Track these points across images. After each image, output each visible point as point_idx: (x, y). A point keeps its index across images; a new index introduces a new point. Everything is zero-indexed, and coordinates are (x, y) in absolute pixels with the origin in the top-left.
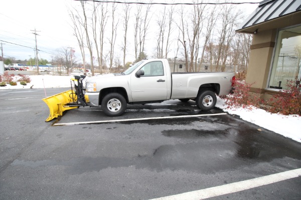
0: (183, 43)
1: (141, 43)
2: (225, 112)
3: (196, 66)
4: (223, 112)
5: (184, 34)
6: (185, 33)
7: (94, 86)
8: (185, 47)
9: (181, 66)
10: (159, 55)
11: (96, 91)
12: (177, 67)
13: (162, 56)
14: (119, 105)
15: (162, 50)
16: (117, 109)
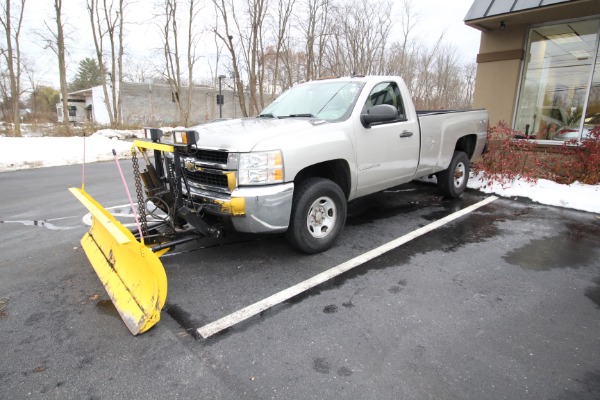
0: (227, 39)
1: (111, 30)
2: (490, 195)
3: (261, 98)
4: (484, 195)
5: (225, 17)
6: (229, 16)
7: (277, 164)
8: (232, 51)
9: (220, 100)
10: (170, 70)
11: (281, 181)
12: (211, 102)
13: (178, 71)
14: (330, 213)
15: (176, 55)
16: (324, 228)
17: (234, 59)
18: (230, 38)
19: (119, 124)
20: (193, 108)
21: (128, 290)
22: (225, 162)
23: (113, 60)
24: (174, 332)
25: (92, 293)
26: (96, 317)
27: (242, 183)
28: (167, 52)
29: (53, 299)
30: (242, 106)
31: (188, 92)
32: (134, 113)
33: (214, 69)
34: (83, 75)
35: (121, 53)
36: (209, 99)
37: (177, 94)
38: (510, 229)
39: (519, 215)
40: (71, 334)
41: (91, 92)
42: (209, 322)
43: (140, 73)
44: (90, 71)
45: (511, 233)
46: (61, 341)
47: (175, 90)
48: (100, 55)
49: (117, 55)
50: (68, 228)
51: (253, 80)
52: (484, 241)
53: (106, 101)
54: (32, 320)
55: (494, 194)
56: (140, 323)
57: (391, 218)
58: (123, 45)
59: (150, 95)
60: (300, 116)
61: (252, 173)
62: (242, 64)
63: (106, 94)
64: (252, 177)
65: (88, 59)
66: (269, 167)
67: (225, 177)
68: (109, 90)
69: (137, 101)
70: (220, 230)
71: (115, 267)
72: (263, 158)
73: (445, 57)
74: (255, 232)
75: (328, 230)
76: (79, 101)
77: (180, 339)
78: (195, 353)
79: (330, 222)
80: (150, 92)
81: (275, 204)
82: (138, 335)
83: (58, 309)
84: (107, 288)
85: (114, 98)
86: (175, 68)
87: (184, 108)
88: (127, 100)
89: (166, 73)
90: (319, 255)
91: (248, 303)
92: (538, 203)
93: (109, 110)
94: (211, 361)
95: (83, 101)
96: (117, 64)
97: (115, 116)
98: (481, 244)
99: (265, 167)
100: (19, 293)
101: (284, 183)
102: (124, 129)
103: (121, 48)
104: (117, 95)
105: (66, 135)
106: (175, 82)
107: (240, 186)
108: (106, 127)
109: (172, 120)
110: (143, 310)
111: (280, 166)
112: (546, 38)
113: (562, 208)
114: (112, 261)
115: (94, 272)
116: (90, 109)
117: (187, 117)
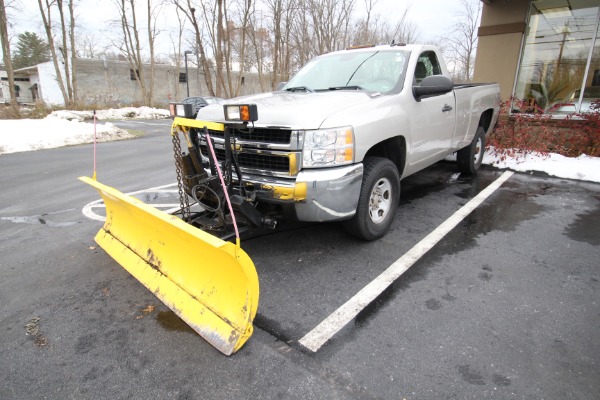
0: (189, 12)
3: (228, 76)
4: (499, 171)
7: (347, 143)
8: (195, 24)
9: (183, 78)
10: (129, 44)
11: (351, 162)
12: (174, 80)
13: (138, 45)
14: (386, 195)
15: (135, 28)
16: (381, 212)
17: (198, 34)
18: (193, 10)
19: (75, 104)
20: (155, 87)
21: (194, 298)
22: (287, 141)
23: (64, 33)
24: (274, 348)
25: (143, 304)
26: (165, 335)
27: (305, 166)
28: (125, 24)
29: (98, 316)
30: (209, 84)
31: (149, 69)
32: (88, 92)
33: (177, 44)
34: (23, 51)
35: (72, 25)
36: (171, 77)
37: (137, 72)
38: (549, 204)
39: (545, 189)
40: (145, 362)
41: (36, 70)
42: (308, 330)
43: (88, 48)
44: (31, 46)
45: (552, 208)
46: (136, 372)
47: (135, 68)
48: (48, 28)
49: (68, 28)
50: (70, 224)
51: (219, 57)
52: (534, 218)
53: (59, 78)
54: (84, 345)
55: (508, 169)
56: (231, 339)
57: (426, 198)
58: (74, 17)
59: (105, 73)
60: (342, 88)
61: (316, 154)
62: (206, 39)
63: (58, 71)
64: (316, 158)
65: (27, 33)
66: (337, 146)
67: (287, 159)
68: (61, 67)
69: (92, 79)
70: (278, 220)
71: (163, 269)
72: (332, 136)
73: (406, 35)
74: (321, 220)
75: (385, 214)
76: (22, 80)
77: (286, 355)
78: (315, 373)
79: (385, 205)
80: (106, 69)
81: (337, 188)
82: (233, 354)
83: (111, 328)
84: (159, 296)
85: (67, 75)
86: (134, 43)
87: (146, 87)
88: (81, 78)
89: (124, 48)
90: (377, 241)
91: (337, 304)
92: (554, 177)
93: (62, 89)
94: (341, 382)
95: (28, 80)
96: (68, 38)
97: (70, 95)
98: (532, 220)
99: (331, 147)
100: (48, 310)
101: (354, 164)
102: (81, 110)
103: (72, 19)
104: (70, 72)
105: (15, 118)
106: (134, 58)
107: (303, 170)
108: (61, 109)
109: (132, 100)
110: (228, 322)
111: (351, 145)
112: (539, 12)
113: (579, 181)
114: (155, 263)
115: (131, 277)
116: (35, 88)
117: (150, 96)
